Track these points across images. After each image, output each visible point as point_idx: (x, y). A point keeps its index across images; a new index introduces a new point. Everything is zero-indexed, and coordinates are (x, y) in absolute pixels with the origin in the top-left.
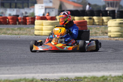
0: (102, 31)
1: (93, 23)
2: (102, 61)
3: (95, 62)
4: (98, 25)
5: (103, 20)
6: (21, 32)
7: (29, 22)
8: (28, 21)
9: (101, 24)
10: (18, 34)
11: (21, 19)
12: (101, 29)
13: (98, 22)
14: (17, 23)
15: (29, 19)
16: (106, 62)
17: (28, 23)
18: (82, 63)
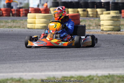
0: (95, 23)
1: (87, 16)
2: (92, 58)
3: (85, 58)
4: (92, 17)
5: (97, 12)
6: (15, 24)
7: (23, 14)
8: (21, 13)
9: (95, 16)
10: (11, 27)
11: (14, 11)
12: (94, 22)
13: (92, 14)
14: (11, 14)
15: (23, 11)
16: (95, 59)
17: (21, 15)
18: (71, 60)
